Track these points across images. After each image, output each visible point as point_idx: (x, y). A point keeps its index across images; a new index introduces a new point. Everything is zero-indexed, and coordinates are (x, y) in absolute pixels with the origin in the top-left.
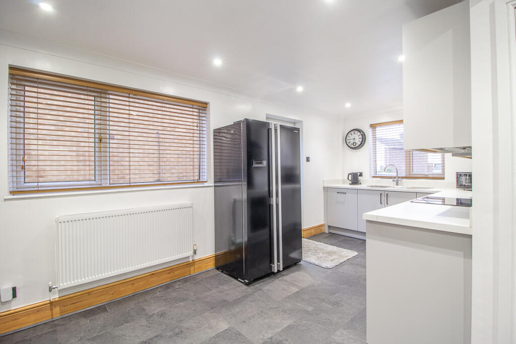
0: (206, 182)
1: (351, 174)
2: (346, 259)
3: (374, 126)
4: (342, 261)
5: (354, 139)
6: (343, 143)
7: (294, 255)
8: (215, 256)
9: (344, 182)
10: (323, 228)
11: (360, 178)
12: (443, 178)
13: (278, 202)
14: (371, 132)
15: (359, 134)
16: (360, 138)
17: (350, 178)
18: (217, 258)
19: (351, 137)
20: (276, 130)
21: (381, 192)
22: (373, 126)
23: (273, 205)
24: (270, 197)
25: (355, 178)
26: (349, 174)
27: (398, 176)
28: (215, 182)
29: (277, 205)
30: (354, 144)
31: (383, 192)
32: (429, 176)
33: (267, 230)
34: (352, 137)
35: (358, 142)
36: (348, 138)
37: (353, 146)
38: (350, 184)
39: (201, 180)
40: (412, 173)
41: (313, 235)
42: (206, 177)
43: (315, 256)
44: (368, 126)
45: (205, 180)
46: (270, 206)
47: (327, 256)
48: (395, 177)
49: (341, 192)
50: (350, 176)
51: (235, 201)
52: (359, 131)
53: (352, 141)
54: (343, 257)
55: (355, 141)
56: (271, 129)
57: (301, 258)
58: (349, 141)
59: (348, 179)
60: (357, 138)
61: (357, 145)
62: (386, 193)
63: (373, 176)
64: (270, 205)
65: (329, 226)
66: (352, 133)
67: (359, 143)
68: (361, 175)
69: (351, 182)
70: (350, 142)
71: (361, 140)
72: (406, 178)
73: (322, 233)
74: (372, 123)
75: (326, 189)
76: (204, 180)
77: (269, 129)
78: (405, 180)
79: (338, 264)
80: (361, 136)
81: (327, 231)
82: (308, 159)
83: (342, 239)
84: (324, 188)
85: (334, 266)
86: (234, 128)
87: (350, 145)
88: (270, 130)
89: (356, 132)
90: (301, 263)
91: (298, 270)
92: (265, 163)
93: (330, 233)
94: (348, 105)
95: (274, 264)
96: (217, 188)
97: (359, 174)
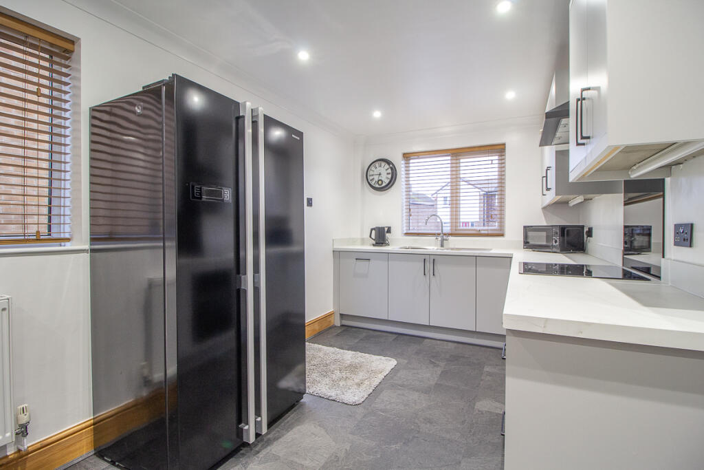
0: (68, 240)
1: (374, 229)
2: (381, 376)
3: (407, 155)
4: (376, 382)
5: (380, 174)
6: (363, 180)
7: (287, 383)
8: (94, 424)
9: (363, 241)
10: (332, 319)
11: (387, 235)
12: (502, 235)
13: (259, 282)
14: (403, 166)
15: (387, 166)
16: (388, 174)
17: (373, 236)
18: (98, 426)
19: (375, 171)
20: (255, 123)
21: (423, 257)
22: (407, 157)
23: (245, 291)
24: (238, 272)
25: (381, 236)
26: (372, 230)
27: (444, 232)
28: (94, 240)
29: (257, 290)
30: (380, 182)
31: (427, 257)
32: (482, 232)
33: (232, 334)
34: (377, 171)
35: (385, 179)
36: (370, 173)
37: (377, 186)
38: (374, 245)
39: (54, 236)
40: (459, 228)
41: (316, 333)
42: (67, 228)
43: (327, 380)
44: (401, 156)
45: (67, 236)
46: (239, 294)
47: (348, 375)
48: (439, 234)
49: (362, 257)
50: (373, 232)
51: (151, 285)
52: (388, 162)
53: (376, 178)
54: (375, 372)
55: (380, 178)
56: (243, 117)
57: (302, 388)
58: (371, 178)
59: (370, 237)
60: (383, 173)
61: (384, 185)
62: (432, 257)
63: (405, 232)
64: (238, 291)
65: (341, 314)
66: (377, 164)
67: (387, 181)
68: (389, 231)
69: (374, 242)
70: (373, 179)
71: (390, 176)
72: (451, 235)
73: (331, 328)
74: (406, 152)
75: (338, 254)
76: (62, 236)
77: (238, 118)
78: (451, 238)
79: (371, 391)
80: (390, 171)
81: (338, 323)
82: (310, 202)
83: (364, 334)
84: (333, 251)
85: (366, 396)
86: (144, 101)
87: (373, 183)
88: (240, 121)
89: (383, 164)
90: (305, 399)
91: (299, 421)
92: (228, 195)
93: (342, 326)
94: (377, 114)
95: (247, 423)
96: (97, 254)
97: (386, 229)
